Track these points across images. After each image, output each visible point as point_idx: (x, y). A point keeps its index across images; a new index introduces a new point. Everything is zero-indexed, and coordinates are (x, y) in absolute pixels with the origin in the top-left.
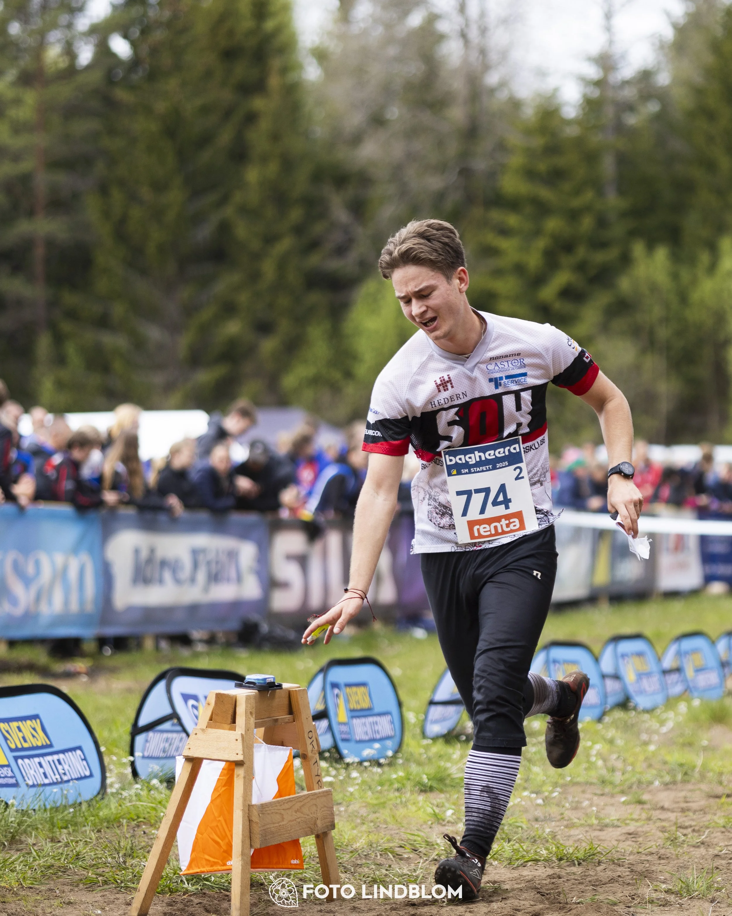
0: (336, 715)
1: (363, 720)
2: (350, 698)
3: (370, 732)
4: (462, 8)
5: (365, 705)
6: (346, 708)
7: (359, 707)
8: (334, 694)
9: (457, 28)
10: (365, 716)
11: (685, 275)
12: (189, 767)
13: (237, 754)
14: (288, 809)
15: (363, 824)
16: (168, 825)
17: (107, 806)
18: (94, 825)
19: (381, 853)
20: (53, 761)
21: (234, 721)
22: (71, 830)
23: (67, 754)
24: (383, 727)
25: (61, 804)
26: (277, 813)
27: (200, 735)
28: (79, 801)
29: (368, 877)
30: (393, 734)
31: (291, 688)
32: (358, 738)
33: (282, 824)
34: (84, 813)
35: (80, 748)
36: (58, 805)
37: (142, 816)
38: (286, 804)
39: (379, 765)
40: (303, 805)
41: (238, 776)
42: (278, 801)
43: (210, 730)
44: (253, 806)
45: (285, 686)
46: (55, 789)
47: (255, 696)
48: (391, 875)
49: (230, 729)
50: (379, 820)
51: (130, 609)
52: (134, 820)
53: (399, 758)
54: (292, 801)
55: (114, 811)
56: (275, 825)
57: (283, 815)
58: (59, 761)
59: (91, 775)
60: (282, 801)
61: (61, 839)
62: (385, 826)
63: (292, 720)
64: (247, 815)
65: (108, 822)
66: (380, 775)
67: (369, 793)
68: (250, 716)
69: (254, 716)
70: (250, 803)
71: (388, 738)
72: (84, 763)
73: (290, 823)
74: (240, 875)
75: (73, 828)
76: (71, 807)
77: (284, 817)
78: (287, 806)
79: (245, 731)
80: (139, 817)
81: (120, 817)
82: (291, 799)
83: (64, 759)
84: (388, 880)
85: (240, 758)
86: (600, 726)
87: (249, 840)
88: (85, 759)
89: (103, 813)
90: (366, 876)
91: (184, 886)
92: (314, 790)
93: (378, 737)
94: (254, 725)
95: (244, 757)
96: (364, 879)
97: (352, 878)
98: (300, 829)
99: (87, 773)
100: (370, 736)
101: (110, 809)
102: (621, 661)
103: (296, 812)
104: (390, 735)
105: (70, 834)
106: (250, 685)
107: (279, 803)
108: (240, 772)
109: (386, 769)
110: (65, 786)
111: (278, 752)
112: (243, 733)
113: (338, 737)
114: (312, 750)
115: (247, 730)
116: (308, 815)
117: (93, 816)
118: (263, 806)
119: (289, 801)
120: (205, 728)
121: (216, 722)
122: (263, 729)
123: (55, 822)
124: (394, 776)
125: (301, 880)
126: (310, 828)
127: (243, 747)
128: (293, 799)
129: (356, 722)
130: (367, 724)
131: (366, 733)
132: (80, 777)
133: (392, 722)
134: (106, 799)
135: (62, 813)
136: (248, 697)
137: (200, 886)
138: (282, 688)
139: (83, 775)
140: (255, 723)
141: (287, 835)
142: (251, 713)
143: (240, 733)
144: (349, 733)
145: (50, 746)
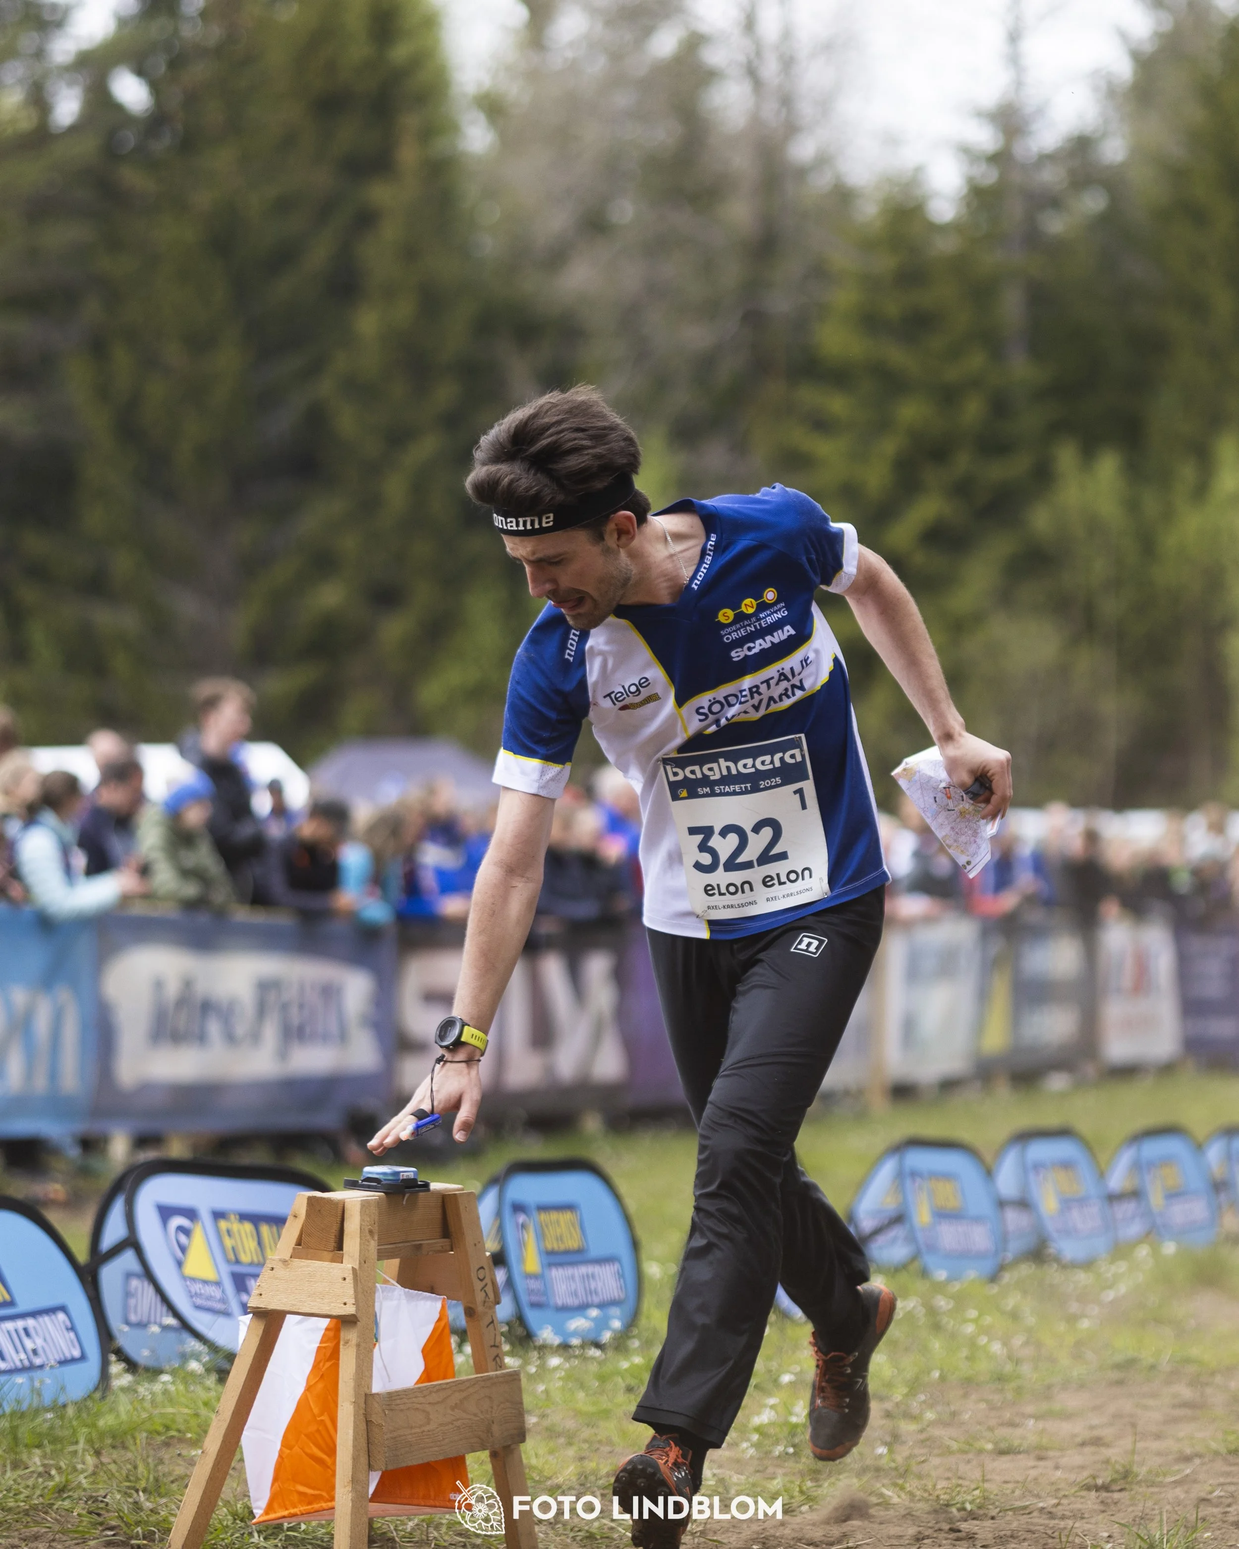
0: (521, 1260)
1: (569, 1271)
2: (546, 1229)
3: (581, 1291)
4: (749, 24)
5: (572, 1243)
6: (539, 1249)
7: (562, 1247)
8: (517, 1224)
9: (741, 58)
10: (573, 1264)
11: (1151, 505)
12: (260, 1328)
13: (345, 1304)
14: (438, 1403)
15: (570, 1444)
16: (222, 1431)
17: (111, 1410)
18: (90, 1441)
19: (602, 1491)
20: (16, 1331)
21: (340, 1247)
22: (48, 1450)
23: (40, 1319)
24: (604, 1285)
25: (30, 1405)
26: (417, 1409)
27: (280, 1272)
28: (62, 1400)
29: (579, 1531)
30: (622, 1296)
31: (446, 1190)
32: (560, 1302)
33: (426, 1428)
34: (70, 1422)
35: (63, 1309)
36: (25, 1406)
37: (174, 1426)
38: (434, 1394)
39: (598, 1345)
40: (465, 1398)
41: (347, 1342)
42: (419, 1388)
43: (297, 1262)
44: (373, 1395)
45: (435, 1186)
46: (20, 1379)
47: (378, 1203)
48: (620, 1529)
49: (333, 1260)
50: (599, 1438)
51: (146, 1087)
52: (159, 1433)
53: (634, 1337)
54: (445, 1389)
55: (124, 1417)
56: (414, 1431)
57: (428, 1413)
58: (26, 1331)
59: (83, 1357)
60: (427, 1388)
61: (30, 1463)
62: (608, 1449)
63: (448, 1248)
64: (362, 1411)
65: (114, 1437)
66: (601, 1363)
67: (581, 1395)
68: (369, 1237)
69: (376, 1238)
70: (368, 1392)
71: (614, 1303)
72: (72, 1335)
73: (442, 1428)
74: (348, 1518)
75: (52, 1447)
76: (47, 1410)
77: (431, 1417)
78: (434, 1398)
79: (360, 1263)
80: (167, 1428)
81: (135, 1429)
82: (444, 1386)
83: (35, 1328)
84: (616, 1536)
85: (350, 1310)
86: (995, 1289)
87: (367, 1457)
88: (72, 1328)
89: (106, 1421)
90: (576, 1529)
91: (252, 1540)
92: (488, 1372)
93: (596, 1300)
94: (376, 1253)
95: (357, 1309)
96: (572, 1534)
97: (551, 1533)
98: (461, 1440)
99: (77, 1353)
100: (582, 1298)
101: (118, 1416)
102: (1032, 1177)
103: (453, 1408)
104: (617, 1297)
105: (44, 1456)
106: (371, 1183)
107: (421, 1392)
108: (351, 1336)
109: (610, 1353)
110: (37, 1374)
111: (422, 1302)
112: (357, 1267)
113: (524, 1299)
114: (485, 1302)
115: (363, 1261)
116: (475, 1415)
117: (87, 1426)
118: (392, 1397)
119: (441, 1389)
120: (287, 1257)
121: (308, 1247)
122: (395, 1263)
123: (20, 1435)
124: (625, 1365)
125: (460, 1535)
126: (479, 1438)
127: (356, 1291)
128: (448, 1386)
129: (557, 1274)
130: (577, 1279)
131: (575, 1294)
132: (63, 1359)
133: (621, 1275)
134: (110, 1398)
135: (32, 1420)
136: (365, 1204)
137: (281, 1540)
138: (429, 1190)
139: (68, 1356)
140: (379, 1251)
141: (436, 1449)
142: (371, 1232)
143: (350, 1266)
144: (545, 1293)
145: (11, 1303)
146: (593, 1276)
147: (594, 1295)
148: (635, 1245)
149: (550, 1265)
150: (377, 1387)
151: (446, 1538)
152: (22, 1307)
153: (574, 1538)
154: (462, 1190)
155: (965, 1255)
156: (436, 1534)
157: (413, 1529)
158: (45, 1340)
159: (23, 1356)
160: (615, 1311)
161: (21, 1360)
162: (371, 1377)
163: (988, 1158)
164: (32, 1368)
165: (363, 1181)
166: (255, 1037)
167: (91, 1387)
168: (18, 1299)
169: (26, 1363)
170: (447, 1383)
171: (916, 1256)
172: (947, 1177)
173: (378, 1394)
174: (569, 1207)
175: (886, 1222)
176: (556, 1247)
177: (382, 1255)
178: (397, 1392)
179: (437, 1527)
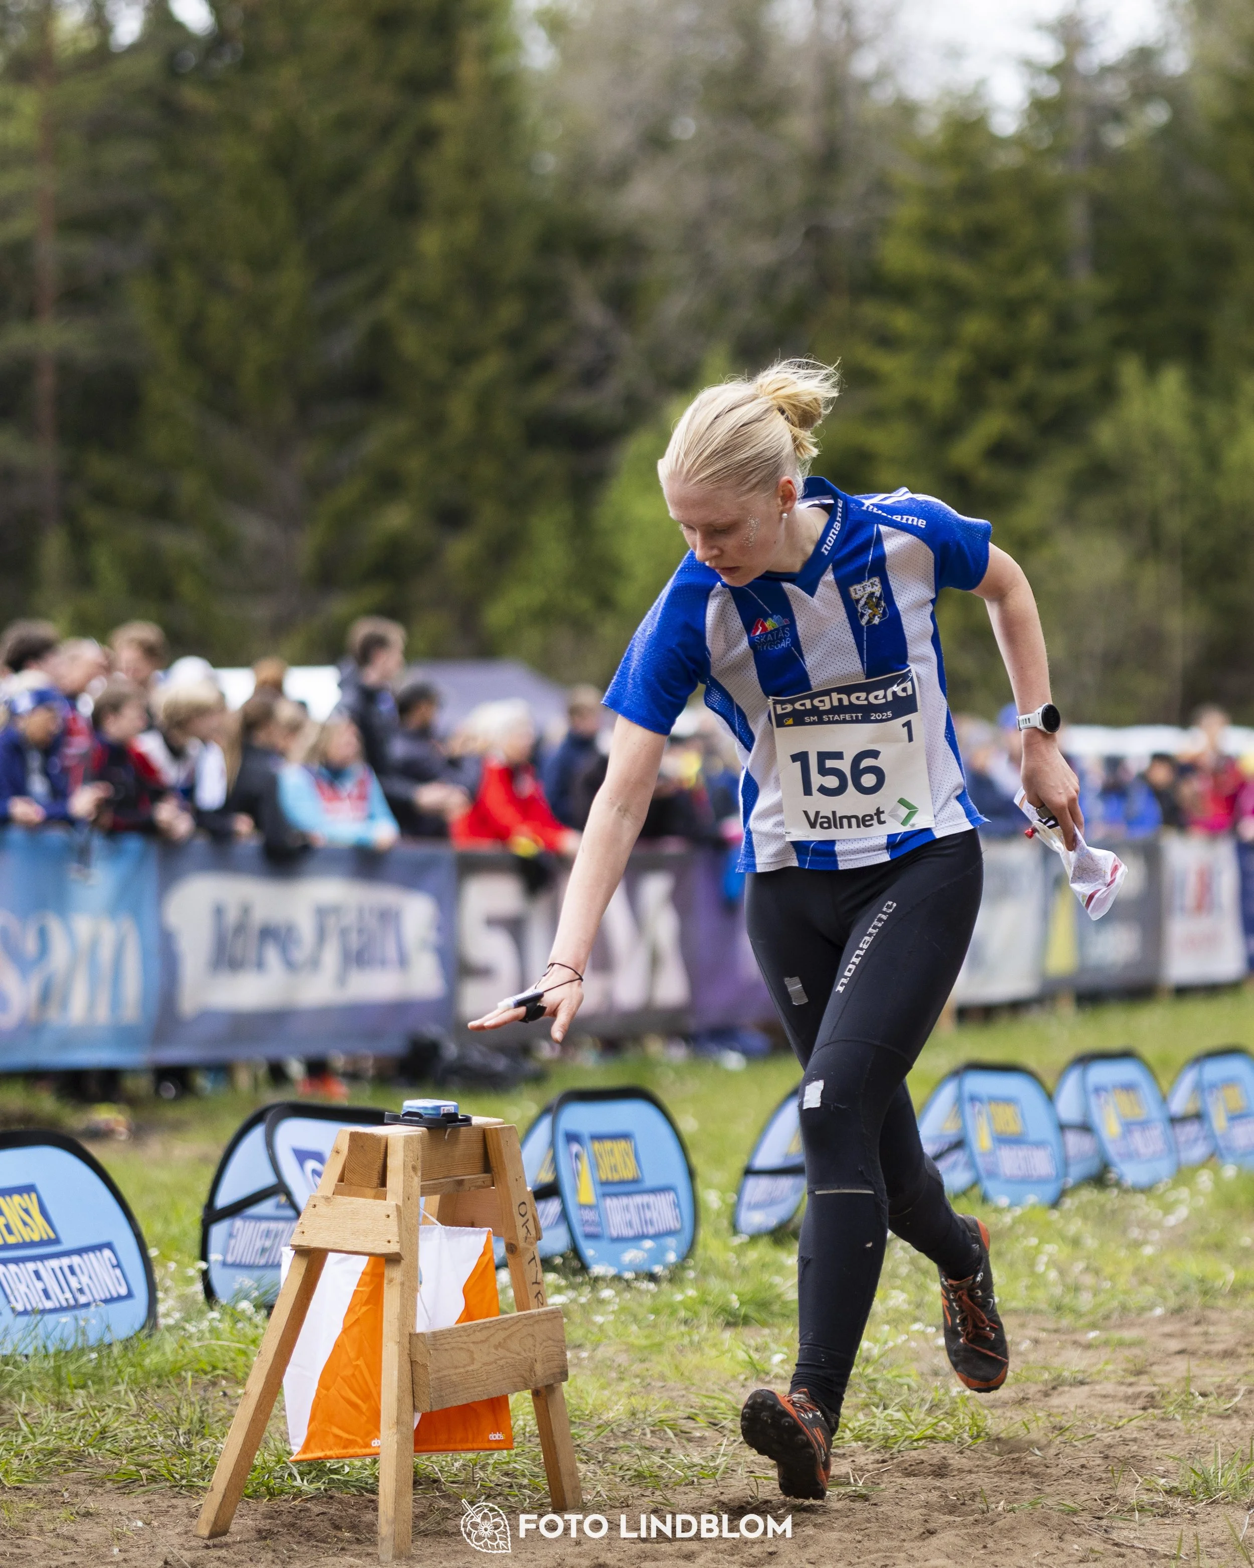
0: (576, 1190)
1: (624, 1201)
2: (600, 1161)
3: (636, 1222)
5: (628, 1173)
6: (593, 1179)
7: (616, 1177)
8: (571, 1154)
10: (628, 1194)
12: (302, 1265)
13: (389, 1242)
14: (482, 1341)
15: (621, 1379)
16: (265, 1372)
17: (158, 1348)
18: (134, 1381)
19: (652, 1428)
20: (61, 1268)
21: (383, 1183)
22: (92, 1391)
23: (85, 1256)
24: (659, 1213)
25: (75, 1344)
26: (462, 1348)
27: (322, 1208)
28: (107, 1340)
29: (628, 1470)
30: (678, 1226)
31: (487, 1124)
32: (614, 1233)
33: (470, 1368)
34: (115, 1360)
35: (109, 1246)
36: (69, 1347)
37: (220, 1365)
38: (478, 1334)
39: (652, 1277)
40: (509, 1336)
41: (391, 1281)
42: (463, 1327)
43: (339, 1198)
44: (417, 1335)
45: (476, 1120)
46: (65, 1318)
47: (421, 1138)
48: (670, 1467)
49: (376, 1197)
50: (650, 1373)
51: (206, 1015)
52: (206, 1373)
53: (689, 1268)
54: (489, 1327)
55: (170, 1356)
56: (458, 1371)
57: (472, 1352)
58: (71, 1268)
59: (130, 1295)
60: (471, 1327)
61: (74, 1406)
62: (661, 1384)
63: (489, 1183)
64: (407, 1351)
65: (160, 1377)
66: (654, 1296)
67: (634, 1328)
68: (412, 1173)
69: (419, 1174)
70: (412, 1331)
71: (670, 1233)
72: (118, 1271)
73: (486, 1367)
74: (393, 1462)
75: (96, 1387)
76: (92, 1349)
77: (475, 1356)
78: (479, 1336)
79: (403, 1200)
80: (214, 1368)
81: (181, 1368)
82: (488, 1325)
83: (80, 1266)
84: (664, 1474)
85: (394, 1248)
86: (1055, 1215)
87: (411, 1398)
88: (118, 1266)
89: (151, 1360)
90: (626, 1468)
91: (295, 1483)
92: (529, 1309)
93: (651, 1231)
94: (419, 1189)
95: (402, 1246)
96: (621, 1473)
97: (599, 1471)
98: (504, 1379)
99: (123, 1291)
100: (637, 1229)
101: (164, 1354)
102: (1093, 1100)
103: (496, 1347)
104: (673, 1227)
105: (90, 1397)
106: (412, 1118)
107: (465, 1331)
108: (395, 1274)
109: (665, 1285)
110: (82, 1313)
111: (466, 1237)
112: (400, 1204)
113: (578, 1230)
114: (526, 1238)
115: (408, 1198)
116: (518, 1354)
117: (133, 1366)
118: (437, 1336)
119: (485, 1327)
120: (330, 1195)
121: (351, 1184)
122: (436, 1199)
123: (63, 1374)
124: (679, 1297)
125: (507, 1474)
126: (523, 1377)
127: (400, 1228)
128: (491, 1325)
129: (612, 1204)
130: (632, 1209)
131: (630, 1224)
132: (109, 1296)
133: (677, 1205)
134: (157, 1336)
135: (77, 1360)
136: (408, 1140)
137: (324, 1483)
138: (470, 1125)
139: (115, 1295)
140: (422, 1187)
141: (480, 1389)
142: (414, 1168)
143: (393, 1203)
144: (599, 1224)
145: (57, 1241)
146: (648, 1207)
147: (649, 1226)
148: (691, 1174)
149: (605, 1195)
150: (421, 1327)
151: (493, 1478)
152: (65, 1246)
153: (623, 1478)
154: (503, 1124)
155: (1026, 1181)
156: (482, 1474)
157: (459, 1470)
158: (90, 1278)
159: (68, 1295)
160: (671, 1242)
161: (67, 1300)
162: (415, 1315)
163: (1049, 1082)
164: (77, 1306)
165: (404, 1115)
166: (315, 963)
167: (137, 1326)
168: (63, 1236)
169: (72, 1302)
170: (491, 1322)
171: (976, 1183)
172: (1008, 1101)
173: (422, 1334)
174: (625, 1136)
175: (946, 1147)
176: (610, 1178)
177: (425, 1191)
178: (441, 1331)
179: (483, 1468)
